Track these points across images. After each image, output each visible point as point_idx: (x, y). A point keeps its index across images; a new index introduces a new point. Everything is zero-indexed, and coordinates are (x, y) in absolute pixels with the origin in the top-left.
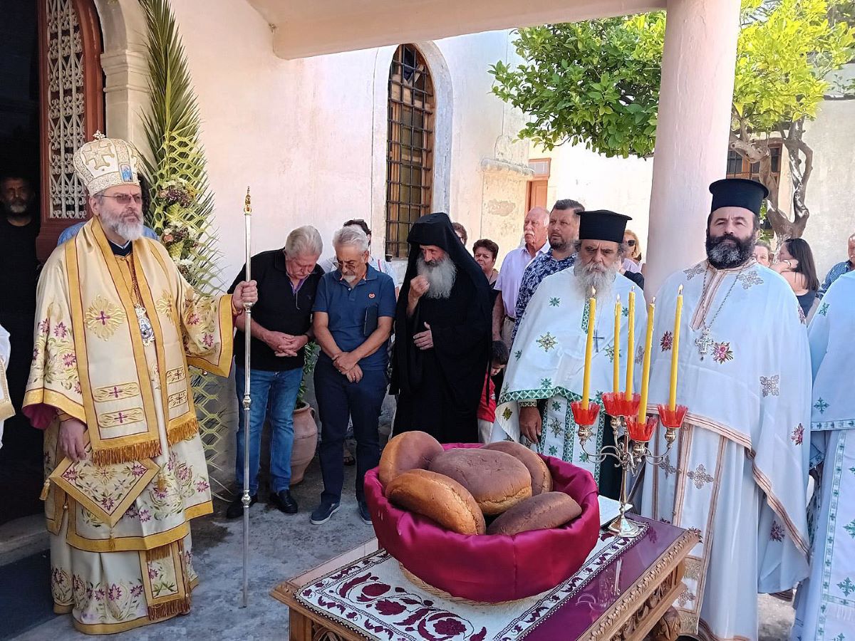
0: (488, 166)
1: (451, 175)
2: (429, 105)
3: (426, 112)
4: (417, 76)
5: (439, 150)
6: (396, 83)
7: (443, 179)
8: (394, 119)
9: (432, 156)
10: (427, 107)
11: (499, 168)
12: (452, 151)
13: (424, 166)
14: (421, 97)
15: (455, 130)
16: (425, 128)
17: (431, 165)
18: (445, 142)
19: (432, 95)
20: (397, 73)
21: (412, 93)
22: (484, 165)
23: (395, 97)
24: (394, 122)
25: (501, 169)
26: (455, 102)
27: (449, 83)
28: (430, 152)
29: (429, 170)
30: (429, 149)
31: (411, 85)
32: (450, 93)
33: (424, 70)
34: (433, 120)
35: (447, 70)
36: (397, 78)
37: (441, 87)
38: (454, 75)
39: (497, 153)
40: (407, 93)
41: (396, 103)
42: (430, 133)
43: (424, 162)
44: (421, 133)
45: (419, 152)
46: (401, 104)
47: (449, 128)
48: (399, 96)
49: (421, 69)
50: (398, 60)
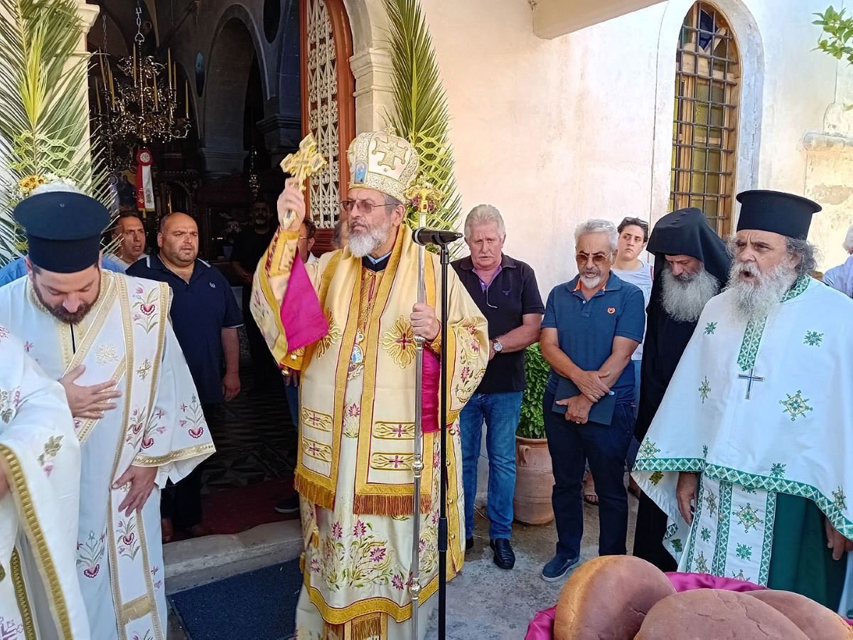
0: (814, 143)
1: (761, 157)
2: (732, 75)
3: (728, 84)
4: (717, 42)
5: (744, 127)
6: (689, 53)
7: (749, 162)
8: (685, 96)
9: (736, 135)
10: (730, 78)
11: (830, 144)
12: (763, 127)
13: (724, 148)
14: (722, 66)
15: (766, 102)
16: (727, 102)
17: (734, 147)
18: (753, 117)
19: (737, 63)
20: (690, 42)
21: (709, 63)
22: (807, 142)
23: (687, 69)
24: (685, 99)
25: (831, 146)
26: (767, 67)
27: (759, 45)
28: (732, 130)
29: (731, 152)
30: (732, 127)
31: (708, 53)
32: (760, 58)
33: (726, 35)
34: (738, 93)
35: (756, 30)
36: (690, 47)
37: (748, 51)
38: (765, 34)
39: (826, 126)
40: (703, 63)
41: (688, 76)
42: (733, 108)
43: (725, 143)
44: (721, 109)
45: (718, 132)
46: (694, 77)
47: (758, 100)
48: (693, 68)
49: (722, 32)
50: (692, 26)
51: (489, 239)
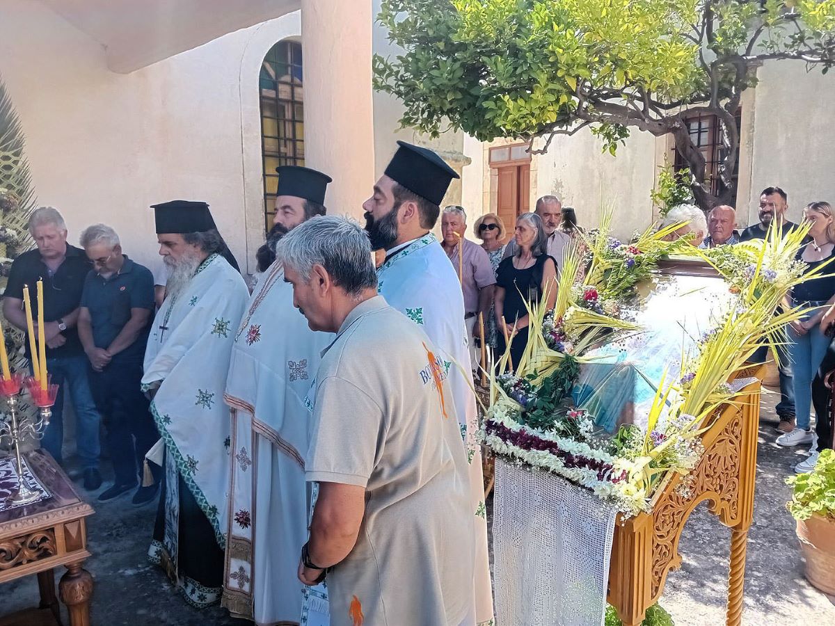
36: (286, 78)
50: (287, 61)
51: (49, 237)
